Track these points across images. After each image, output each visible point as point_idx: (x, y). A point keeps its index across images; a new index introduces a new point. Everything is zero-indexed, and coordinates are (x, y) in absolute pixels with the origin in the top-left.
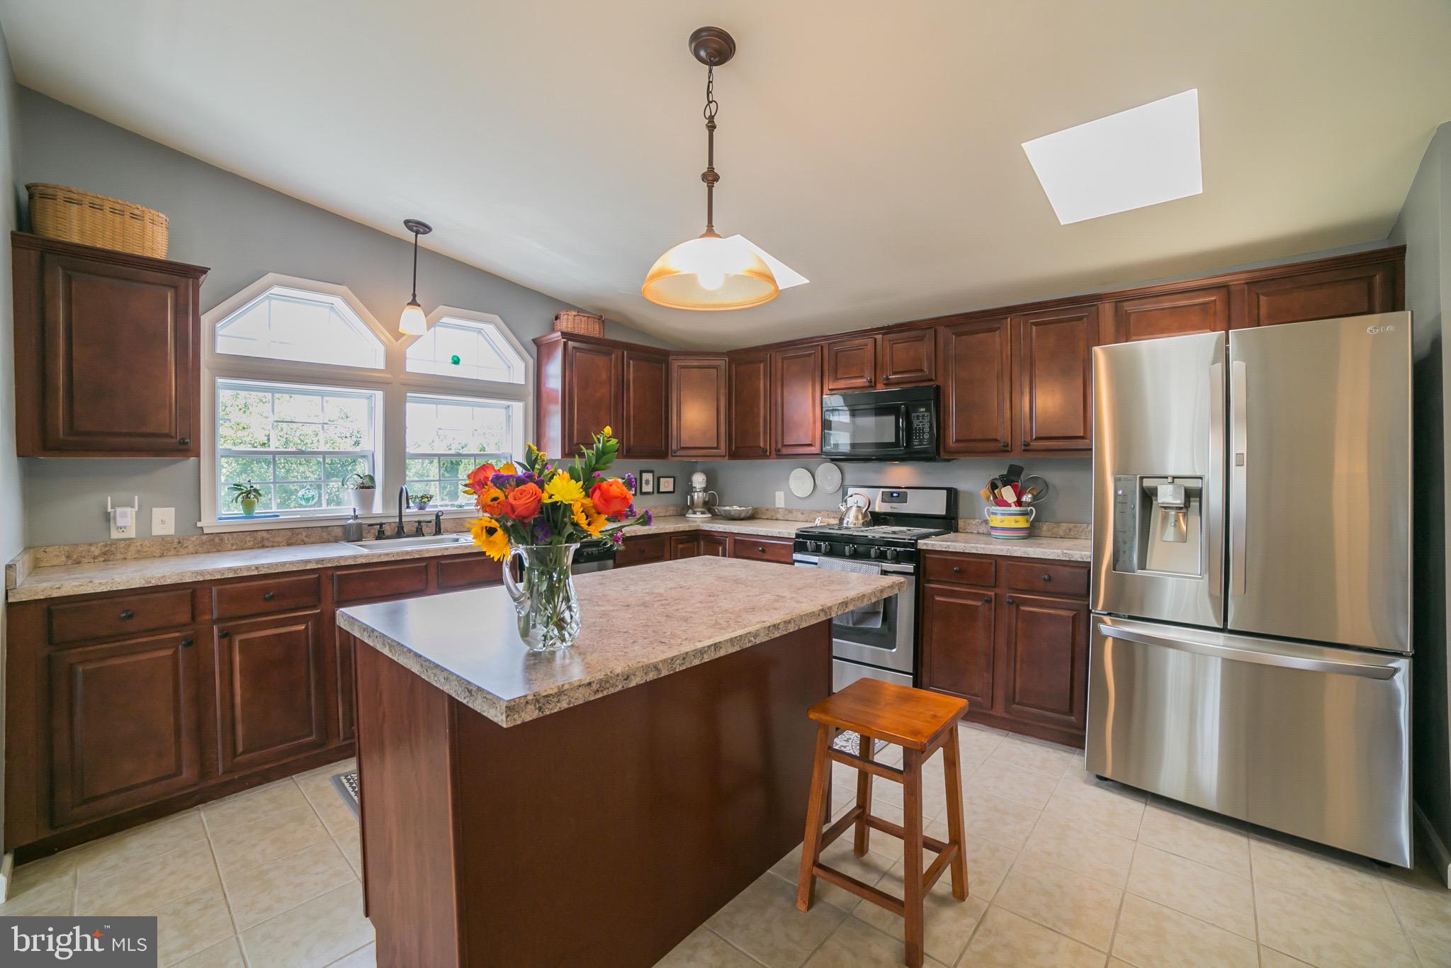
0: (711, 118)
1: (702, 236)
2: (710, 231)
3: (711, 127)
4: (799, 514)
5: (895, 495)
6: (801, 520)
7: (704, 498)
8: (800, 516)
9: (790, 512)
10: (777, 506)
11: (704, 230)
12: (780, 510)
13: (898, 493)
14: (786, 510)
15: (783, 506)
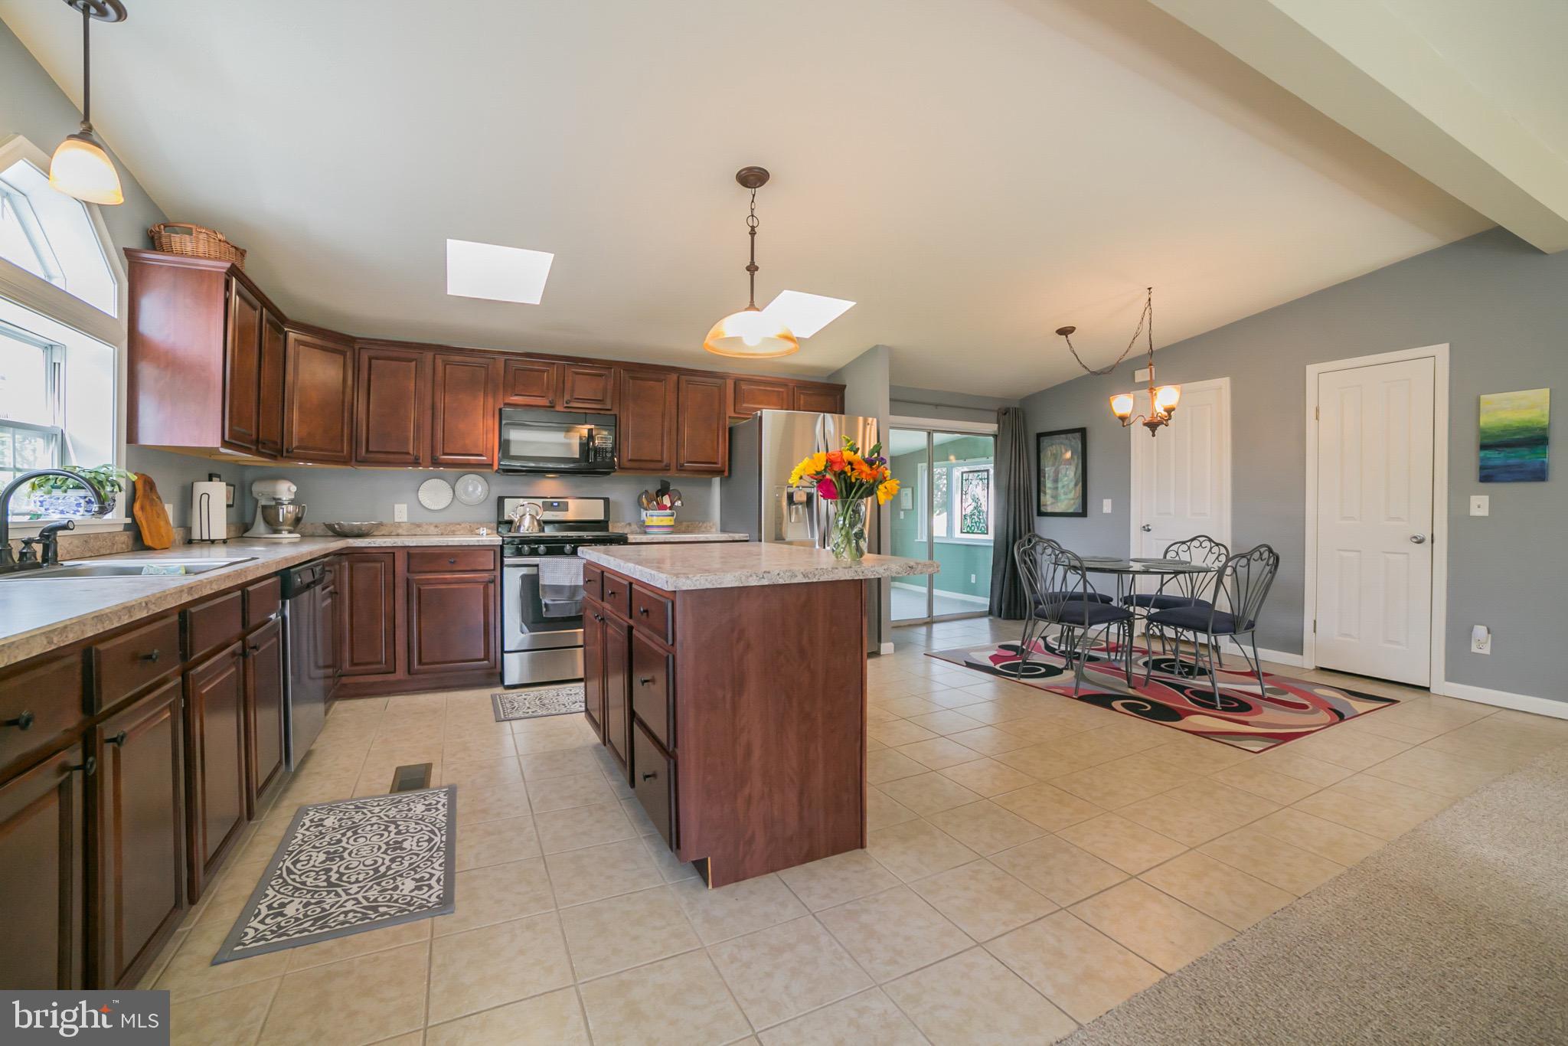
0: (753, 228)
1: (746, 309)
2: (752, 306)
3: (753, 233)
4: (432, 528)
5: (555, 504)
6: (436, 533)
7: (297, 514)
8: (432, 530)
9: (419, 526)
10: (397, 520)
11: (748, 304)
12: (402, 525)
13: (558, 503)
14: (412, 524)
15: (405, 520)
